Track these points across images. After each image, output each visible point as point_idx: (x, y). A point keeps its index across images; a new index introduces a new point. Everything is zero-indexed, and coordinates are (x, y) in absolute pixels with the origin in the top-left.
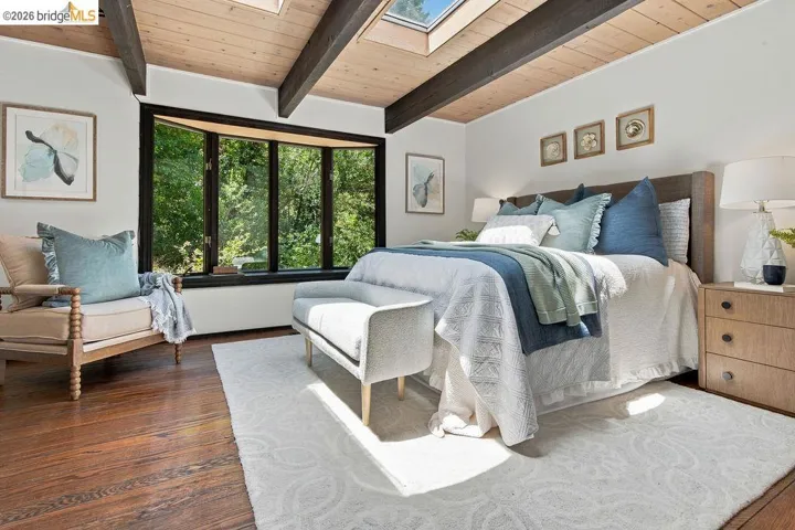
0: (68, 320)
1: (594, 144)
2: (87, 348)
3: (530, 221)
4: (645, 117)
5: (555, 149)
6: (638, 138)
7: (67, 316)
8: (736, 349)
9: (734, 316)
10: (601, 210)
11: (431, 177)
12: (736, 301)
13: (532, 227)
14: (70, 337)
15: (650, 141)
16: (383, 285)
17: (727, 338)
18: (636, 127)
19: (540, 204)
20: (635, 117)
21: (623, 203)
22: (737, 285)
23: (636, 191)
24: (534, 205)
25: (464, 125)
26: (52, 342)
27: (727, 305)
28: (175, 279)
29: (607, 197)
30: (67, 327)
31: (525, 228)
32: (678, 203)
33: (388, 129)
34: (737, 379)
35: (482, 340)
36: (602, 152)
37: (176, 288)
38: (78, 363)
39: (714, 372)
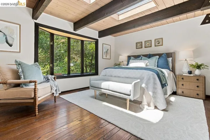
0: (34, 91)
1: (149, 45)
2: (39, 99)
3: (143, 61)
4: (161, 40)
5: (139, 45)
6: (159, 44)
7: (33, 90)
8: (184, 87)
9: (184, 81)
10: (157, 59)
11: (108, 50)
12: (184, 77)
13: (144, 63)
14: (34, 96)
15: (162, 45)
16: (115, 77)
17: (183, 85)
18: (159, 42)
19: (142, 57)
20: (159, 40)
21: (161, 58)
22: (184, 75)
23: (163, 55)
24: (140, 58)
25: (114, 37)
26: (29, 98)
27: (183, 79)
28: (55, 77)
29: (158, 57)
30: (33, 93)
31: (143, 63)
32: (170, 58)
33: (99, 37)
34: (184, 93)
35: (154, 88)
36: (151, 47)
37: (55, 80)
38: (37, 103)
39: (179, 92)
